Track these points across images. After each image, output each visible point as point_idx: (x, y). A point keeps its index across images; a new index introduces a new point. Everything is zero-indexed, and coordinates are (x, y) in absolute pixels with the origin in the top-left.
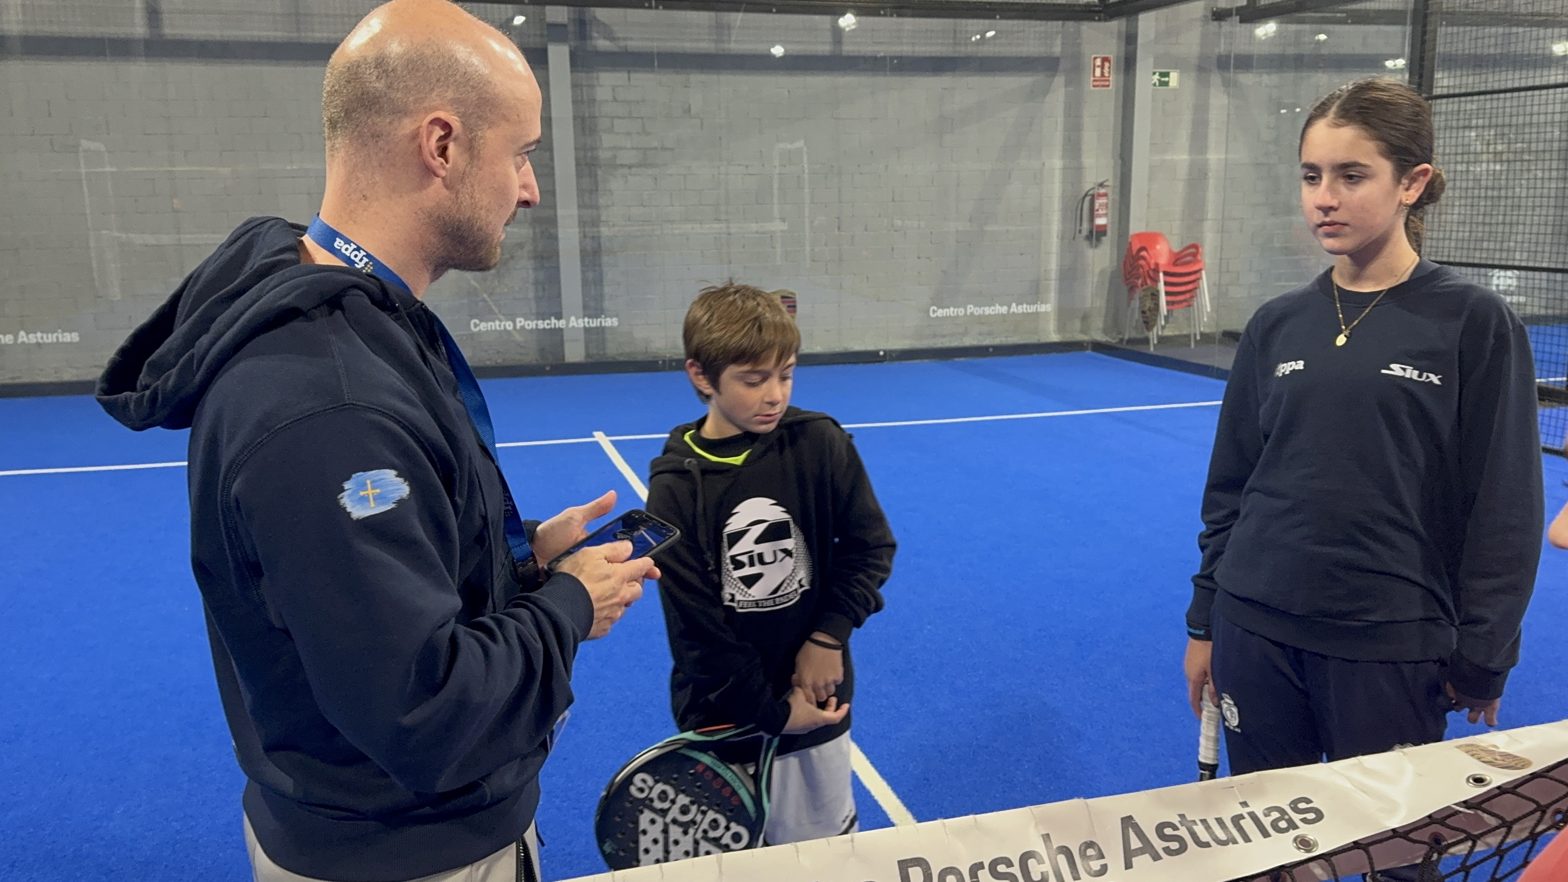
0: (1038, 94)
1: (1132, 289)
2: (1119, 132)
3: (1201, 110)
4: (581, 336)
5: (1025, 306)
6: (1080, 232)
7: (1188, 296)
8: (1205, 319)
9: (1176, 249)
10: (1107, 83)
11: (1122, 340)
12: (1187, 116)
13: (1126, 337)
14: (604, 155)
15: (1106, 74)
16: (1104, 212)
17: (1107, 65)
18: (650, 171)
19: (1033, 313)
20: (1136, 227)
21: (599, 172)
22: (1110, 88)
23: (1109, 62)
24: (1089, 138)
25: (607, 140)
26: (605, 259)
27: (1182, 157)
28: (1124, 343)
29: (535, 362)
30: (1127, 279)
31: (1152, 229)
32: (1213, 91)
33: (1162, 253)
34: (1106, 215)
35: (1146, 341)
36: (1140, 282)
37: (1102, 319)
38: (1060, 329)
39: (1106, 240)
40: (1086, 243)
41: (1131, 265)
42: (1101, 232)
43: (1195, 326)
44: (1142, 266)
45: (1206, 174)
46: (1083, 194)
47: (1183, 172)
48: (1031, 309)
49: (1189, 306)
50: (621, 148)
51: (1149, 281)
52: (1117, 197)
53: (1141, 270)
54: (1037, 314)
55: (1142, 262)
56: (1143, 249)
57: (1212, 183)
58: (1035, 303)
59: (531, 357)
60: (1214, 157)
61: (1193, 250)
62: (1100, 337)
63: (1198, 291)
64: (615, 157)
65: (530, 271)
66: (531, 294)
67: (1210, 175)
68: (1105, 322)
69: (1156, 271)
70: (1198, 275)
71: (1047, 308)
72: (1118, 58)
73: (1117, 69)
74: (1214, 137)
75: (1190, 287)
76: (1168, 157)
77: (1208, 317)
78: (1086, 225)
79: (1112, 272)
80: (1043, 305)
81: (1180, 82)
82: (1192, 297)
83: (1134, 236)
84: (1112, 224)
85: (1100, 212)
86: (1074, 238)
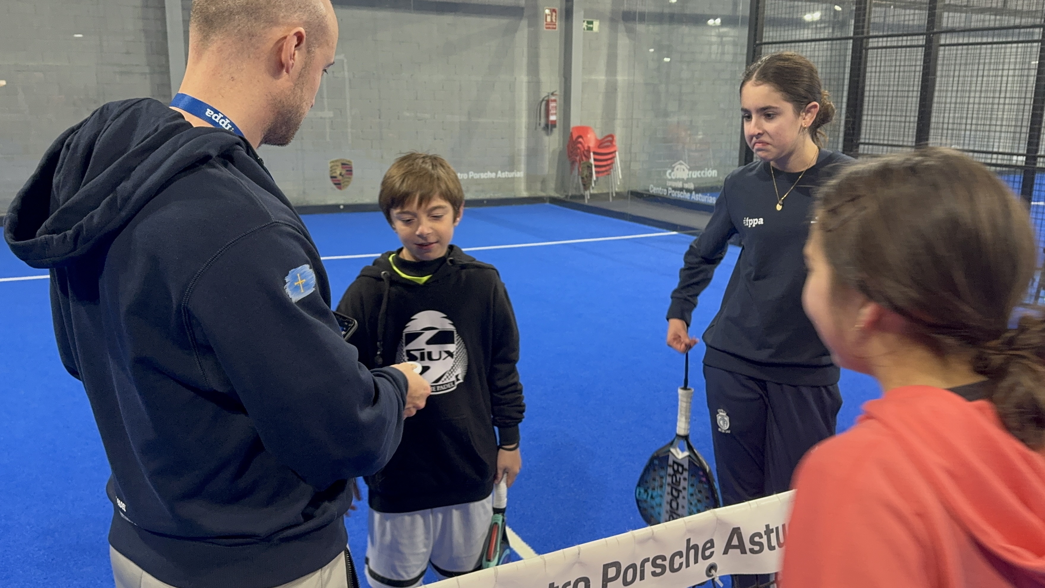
0: (511, 31)
1: (573, 163)
2: (563, 59)
3: (613, 46)
5: (506, 173)
6: (540, 124)
7: (608, 168)
8: (619, 183)
9: (600, 137)
10: (554, 26)
11: (567, 196)
12: (604, 51)
13: (570, 194)
15: (554, 21)
16: (554, 112)
17: (554, 14)
19: (512, 178)
20: (575, 122)
22: (557, 30)
23: (556, 12)
24: (544, 62)
27: (601, 78)
28: (569, 198)
30: (569, 157)
31: (584, 124)
32: (620, 35)
33: (591, 140)
34: (556, 114)
35: (583, 197)
36: (578, 158)
37: (554, 182)
38: (528, 188)
39: (556, 131)
40: (543, 133)
41: (572, 147)
42: (554, 124)
43: (612, 187)
44: (579, 148)
45: (616, 90)
46: (541, 99)
47: (602, 87)
48: (511, 175)
49: (609, 174)
51: (584, 158)
52: (562, 102)
53: (579, 151)
54: (513, 178)
55: (580, 145)
56: (580, 137)
57: (620, 95)
58: (512, 171)
60: (621, 78)
61: (610, 138)
62: (553, 194)
63: (614, 165)
67: (618, 90)
68: (556, 184)
69: (589, 151)
70: (614, 154)
71: (520, 174)
72: (561, 9)
73: (561, 17)
74: (621, 64)
75: (609, 162)
76: (593, 77)
77: (620, 182)
78: (543, 121)
79: (560, 152)
80: (518, 173)
81: (600, 27)
82: (610, 169)
83: (573, 128)
84: (560, 119)
85: (552, 111)
86: (536, 129)
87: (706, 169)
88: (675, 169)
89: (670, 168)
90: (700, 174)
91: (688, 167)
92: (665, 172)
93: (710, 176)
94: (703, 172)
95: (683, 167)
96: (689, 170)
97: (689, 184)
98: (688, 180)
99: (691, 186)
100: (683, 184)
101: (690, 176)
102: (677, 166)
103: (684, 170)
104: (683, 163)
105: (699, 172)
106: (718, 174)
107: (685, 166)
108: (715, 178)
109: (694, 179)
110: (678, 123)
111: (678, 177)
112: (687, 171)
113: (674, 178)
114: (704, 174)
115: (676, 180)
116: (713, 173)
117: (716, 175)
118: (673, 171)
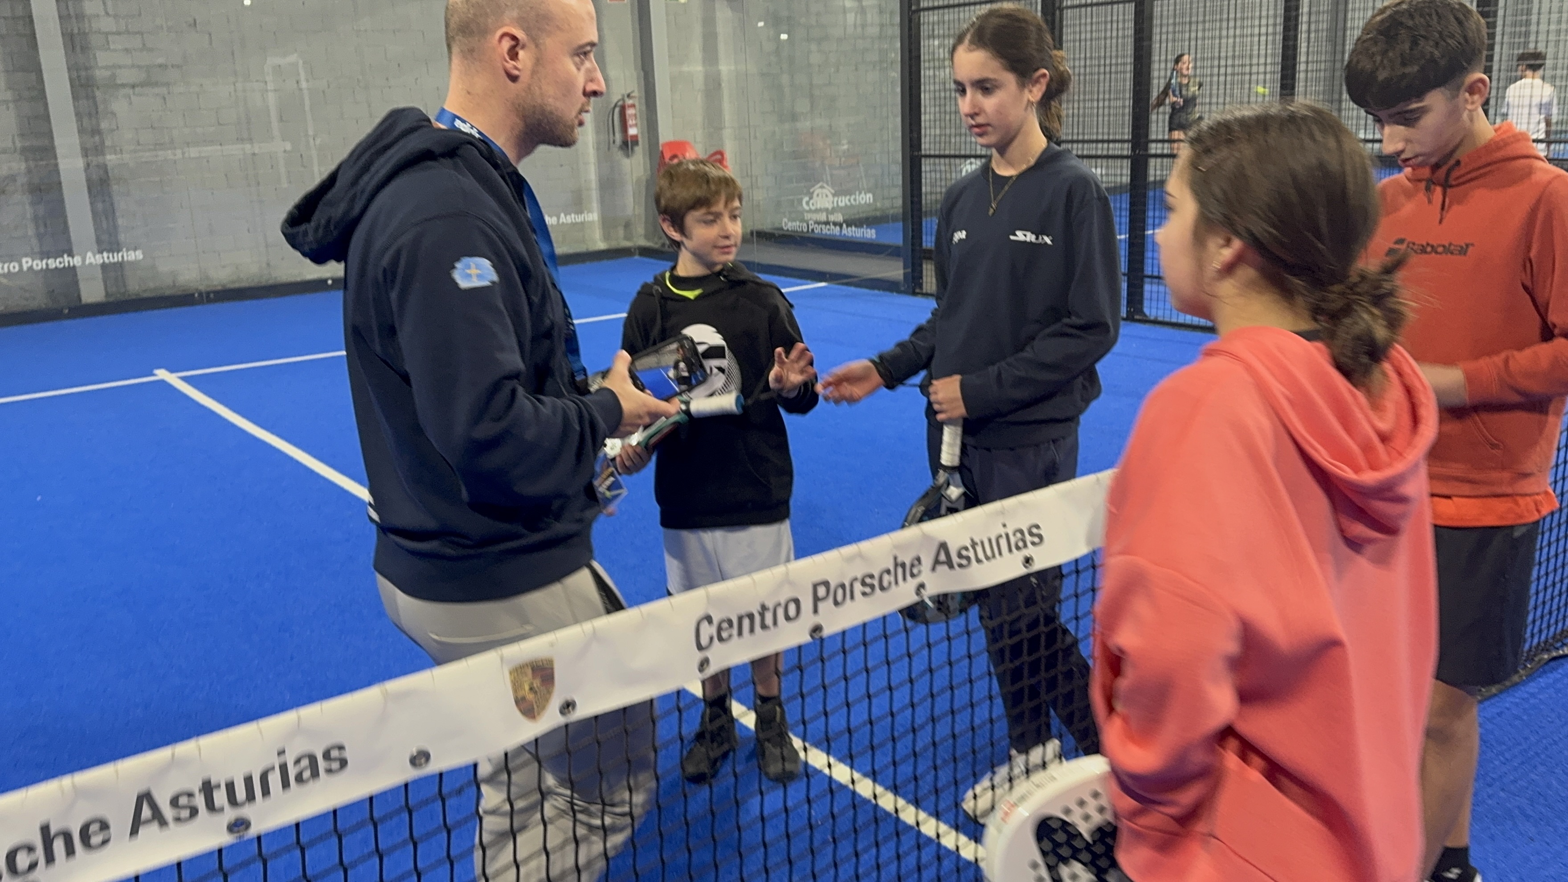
2: (640, 43)
4: (99, 274)
5: (573, 215)
6: (614, 142)
12: (698, 30)
14: (100, 74)
16: (634, 122)
18: (156, 90)
20: (665, 135)
21: (98, 93)
22: (626, 2)
24: (612, 50)
25: (103, 58)
26: (115, 188)
27: (696, 68)
29: (44, 306)
31: (679, 138)
32: (717, 5)
34: (636, 125)
37: (643, 225)
38: (606, 237)
39: (639, 149)
40: (620, 154)
42: (635, 141)
45: (720, 85)
46: (613, 105)
47: (699, 83)
48: (579, 219)
50: (120, 67)
52: (644, 108)
54: (582, 223)
58: (581, 212)
59: (39, 301)
60: (725, 68)
62: (643, 242)
64: (114, 76)
65: (27, 207)
66: (31, 232)
67: (723, 85)
68: (646, 229)
71: (593, 216)
76: (685, 68)
78: (618, 137)
79: (647, 181)
80: (590, 215)
83: (663, 145)
84: (642, 133)
85: (630, 122)
86: (609, 149)
87: (857, 193)
88: (815, 195)
89: (806, 194)
90: (849, 200)
91: (833, 191)
92: (800, 201)
93: (863, 202)
94: (853, 197)
95: (824, 191)
96: (834, 195)
97: (836, 214)
98: (833, 211)
99: (839, 218)
100: (827, 217)
101: (835, 204)
102: (817, 190)
103: (827, 196)
104: (825, 185)
105: (848, 197)
106: (874, 199)
107: (828, 190)
108: (869, 205)
109: (841, 208)
110: (812, 129)
111: (819, 207)
112: (830, 197)
113: (813, 208)
114: (855, 200)
115: (817, 211)
116: (866, 198)
117: (871, 201)
118: (811, 198)
